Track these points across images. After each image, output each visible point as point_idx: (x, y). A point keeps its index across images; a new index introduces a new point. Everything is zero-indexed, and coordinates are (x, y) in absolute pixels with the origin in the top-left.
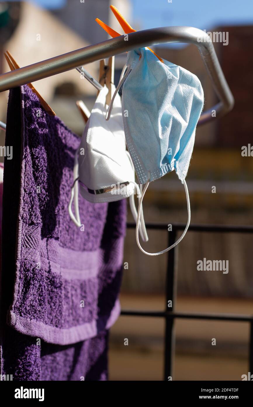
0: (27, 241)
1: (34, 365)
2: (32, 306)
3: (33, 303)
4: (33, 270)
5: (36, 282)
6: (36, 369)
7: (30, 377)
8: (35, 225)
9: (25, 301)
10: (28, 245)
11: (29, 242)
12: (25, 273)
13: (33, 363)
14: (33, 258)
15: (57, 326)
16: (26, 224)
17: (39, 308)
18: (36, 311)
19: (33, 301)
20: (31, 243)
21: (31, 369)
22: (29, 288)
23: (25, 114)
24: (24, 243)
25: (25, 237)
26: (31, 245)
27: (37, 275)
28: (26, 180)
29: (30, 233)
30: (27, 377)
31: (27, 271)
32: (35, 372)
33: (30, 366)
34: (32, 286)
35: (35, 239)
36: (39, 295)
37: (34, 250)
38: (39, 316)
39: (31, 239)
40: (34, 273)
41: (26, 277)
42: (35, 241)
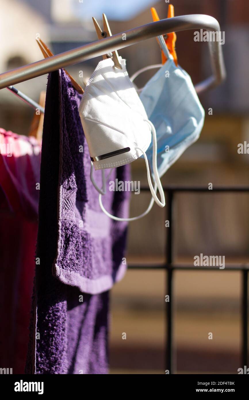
0: (65, 204)
1: (61, 311)
2: (71, 260)
3: (72, 257)
4: (71, 229)
5: (74, 239)
6: (63, 314)
7: (58, 321)
8: (72, 190)
9: (66, 255)
10: (66, 207)
11: (67, 204)
12: (66, 231)
13: (61, 309)
14: (71, 218)
15: (88, 278)
16: (65, 189)
17: (77, 262)
18: (74, 264)
19: (72, 255)
20: (69, 206)
21: (59, 314)
22: (69, 244)
23: (63, 93)
24: (64, 205)
25: (65, 200)
26: (69, 207)
27: (74, 233)
28: (64, 151)
29: (68, 197)
30: (56, 321)
31: (67, 230)
32: (62, 317)
33: (58, 311)
34: (71, 243)
35: (72, 202)
36: (77, 249)
37: (72, 211)
38: (77, 268)
39: (69, 202)
40: (72, 232)
41: (66, 234)
42: (72, 203)
